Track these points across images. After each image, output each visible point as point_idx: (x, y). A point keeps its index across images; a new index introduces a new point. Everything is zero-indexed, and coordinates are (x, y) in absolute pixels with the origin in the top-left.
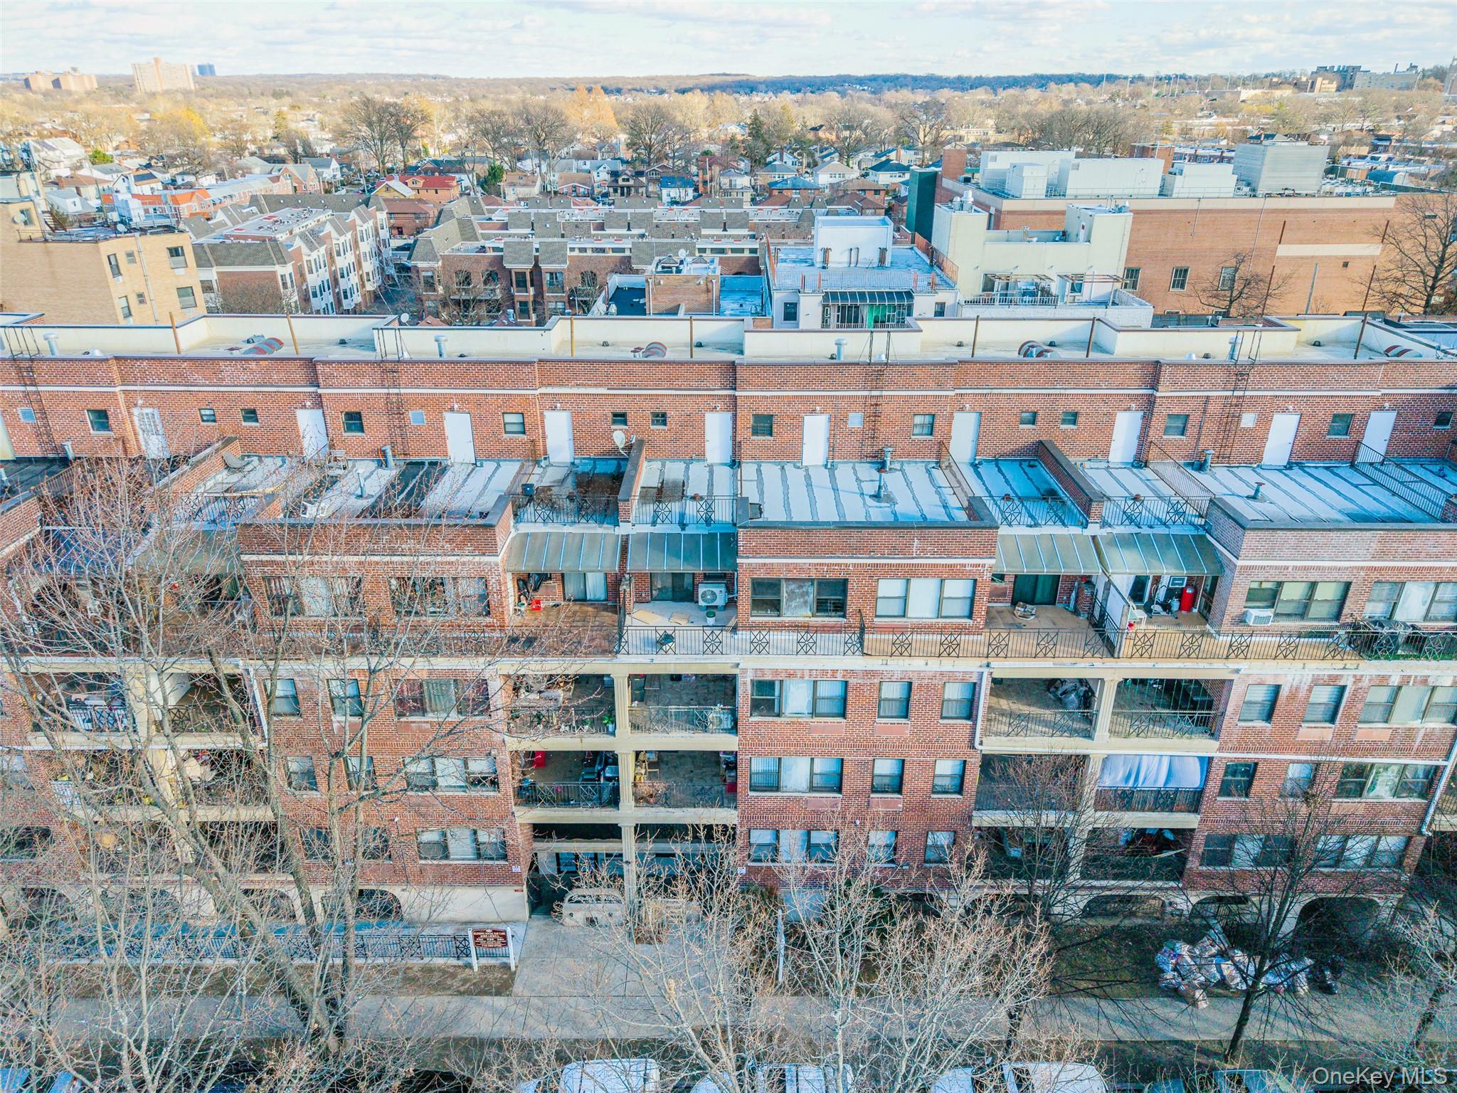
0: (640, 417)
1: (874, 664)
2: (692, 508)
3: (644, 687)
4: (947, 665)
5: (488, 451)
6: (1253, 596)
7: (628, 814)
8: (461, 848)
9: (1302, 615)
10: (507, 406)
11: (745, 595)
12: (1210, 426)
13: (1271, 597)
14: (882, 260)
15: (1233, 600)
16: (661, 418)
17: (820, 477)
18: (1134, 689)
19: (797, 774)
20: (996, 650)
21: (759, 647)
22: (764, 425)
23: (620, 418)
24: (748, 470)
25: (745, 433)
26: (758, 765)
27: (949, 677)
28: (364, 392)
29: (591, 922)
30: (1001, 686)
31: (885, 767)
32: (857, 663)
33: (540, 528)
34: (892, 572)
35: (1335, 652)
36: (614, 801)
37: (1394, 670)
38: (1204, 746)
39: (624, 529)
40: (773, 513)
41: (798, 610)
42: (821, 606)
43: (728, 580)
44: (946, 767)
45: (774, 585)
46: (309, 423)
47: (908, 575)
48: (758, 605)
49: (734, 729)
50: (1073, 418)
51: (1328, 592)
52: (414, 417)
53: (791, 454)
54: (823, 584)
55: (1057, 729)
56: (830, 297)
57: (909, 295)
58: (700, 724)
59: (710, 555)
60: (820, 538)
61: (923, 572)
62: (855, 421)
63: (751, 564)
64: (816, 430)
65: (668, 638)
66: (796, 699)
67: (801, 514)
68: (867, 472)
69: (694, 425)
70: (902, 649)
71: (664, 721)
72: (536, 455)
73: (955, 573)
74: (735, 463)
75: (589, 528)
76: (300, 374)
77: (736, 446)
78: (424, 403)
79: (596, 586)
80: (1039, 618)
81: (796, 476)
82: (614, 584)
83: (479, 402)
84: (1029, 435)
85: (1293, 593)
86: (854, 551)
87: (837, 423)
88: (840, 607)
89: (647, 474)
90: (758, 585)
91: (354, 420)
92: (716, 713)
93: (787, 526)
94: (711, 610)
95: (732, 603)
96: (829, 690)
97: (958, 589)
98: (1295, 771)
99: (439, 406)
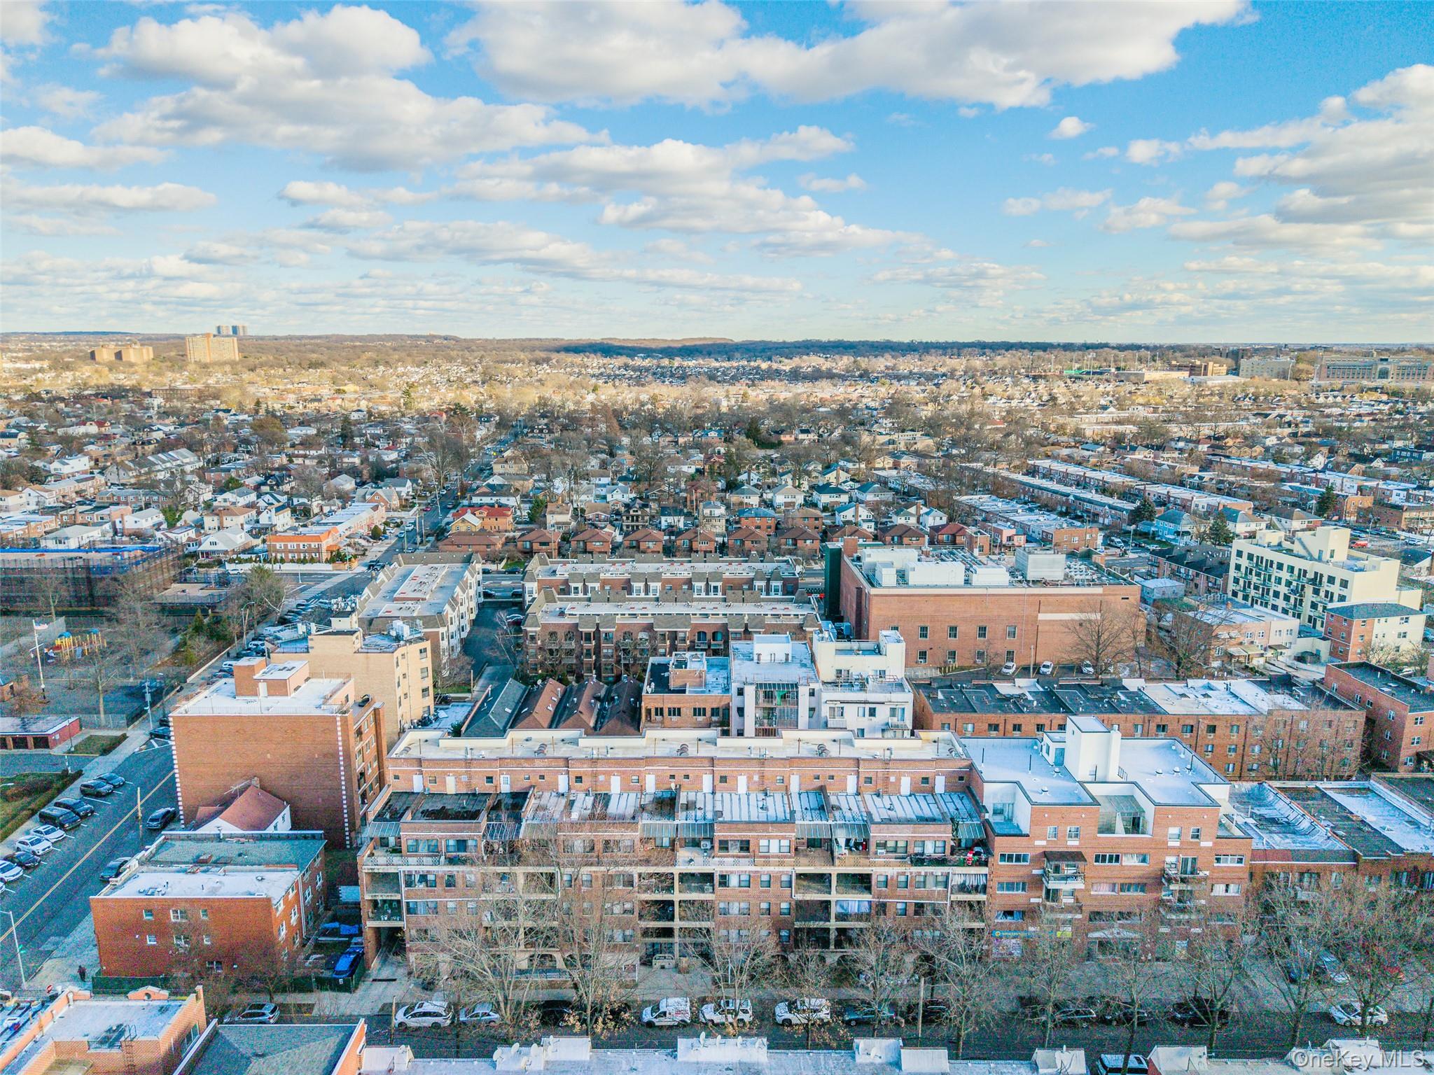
0: (679, 777)
1: (758, 869)
2: (699, 813)
3: (683, 877)
4: (781, 869)
5: (626, 788)
6: (878, 845)
7: (677, 924)
8: (618, 937)
9: (895, 851)
10: (634, 773)
11: (717, 845)
12: (880, 782)
13: (884, 845)
14: (787, 659)
15: (872, 848)
16: (687, 777)
17: (744, 799)
18: (841, 877)
19: (735, 909)
20: (797, 864)
21: (721, 863)
22: (724, 779)
23: (673, 777)
24: (718, 796)
25: (717, 782)
26: (722, 905)
27: (783, 873)
28: (584, 769)
29: (663, 967)
30: (799, 876)
31: (764, 906)
32: (753, 868)
33: (649, 822)
34: (763, 837)
35: (903, 864)
36: (672, 919)
37: (923, 870)
38: (867, 897)
39: (676, 822)
40: (727, 817)
41: (734, 851)
42: (741, 849)
43: (712, 840)
44: (784, 905)
45: (726, 842)
46: (562, 783)
47: (769, 838)
48: (721, 849)
49: (713, 892)
50: (832, 777)
51: (902, 844)
52: (601, 778)
53: (734, 789)
54: (742, 842)
55: (820, 891)
56: (759, 686)
57: (796, 686)
58: (702, 890)
59: (705, 832)
60: (740, 826)
61: (774, 837)
62: (756, 778)
63: (719, 835)
64: (742, 782)
65: (691, 860)
66: (734, 881)
67: (736, 818)
68: (761, 796)
69: (699, 779)
70: (767, 864)
71: (690, 889)
72: (642, 790)
73: (784, 838)
74: (713, 793)
75: (664, 821)
76: (562, 763)
77: (714, 787)
78: (604, 773)
79: (666, 842)
80: (815, 852)
81: (735, 798)
82: (673, 842)
83: (624, 773)
84: (818, 783)
85: (891, 844)
86: (751, 831)
87: (750, 778)
88: (748, 849)
89: (683, 800)
90: (721, 842)
91: (579, 779)
92: (707, 886)
93: (732, 822)
94: (705, 851)
95: (713, 847)
96: (744, 878)
97: (785, 843)
98: (900, 906)
99: (609, 774)
